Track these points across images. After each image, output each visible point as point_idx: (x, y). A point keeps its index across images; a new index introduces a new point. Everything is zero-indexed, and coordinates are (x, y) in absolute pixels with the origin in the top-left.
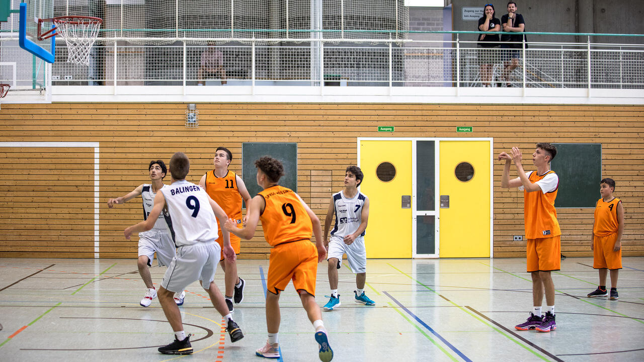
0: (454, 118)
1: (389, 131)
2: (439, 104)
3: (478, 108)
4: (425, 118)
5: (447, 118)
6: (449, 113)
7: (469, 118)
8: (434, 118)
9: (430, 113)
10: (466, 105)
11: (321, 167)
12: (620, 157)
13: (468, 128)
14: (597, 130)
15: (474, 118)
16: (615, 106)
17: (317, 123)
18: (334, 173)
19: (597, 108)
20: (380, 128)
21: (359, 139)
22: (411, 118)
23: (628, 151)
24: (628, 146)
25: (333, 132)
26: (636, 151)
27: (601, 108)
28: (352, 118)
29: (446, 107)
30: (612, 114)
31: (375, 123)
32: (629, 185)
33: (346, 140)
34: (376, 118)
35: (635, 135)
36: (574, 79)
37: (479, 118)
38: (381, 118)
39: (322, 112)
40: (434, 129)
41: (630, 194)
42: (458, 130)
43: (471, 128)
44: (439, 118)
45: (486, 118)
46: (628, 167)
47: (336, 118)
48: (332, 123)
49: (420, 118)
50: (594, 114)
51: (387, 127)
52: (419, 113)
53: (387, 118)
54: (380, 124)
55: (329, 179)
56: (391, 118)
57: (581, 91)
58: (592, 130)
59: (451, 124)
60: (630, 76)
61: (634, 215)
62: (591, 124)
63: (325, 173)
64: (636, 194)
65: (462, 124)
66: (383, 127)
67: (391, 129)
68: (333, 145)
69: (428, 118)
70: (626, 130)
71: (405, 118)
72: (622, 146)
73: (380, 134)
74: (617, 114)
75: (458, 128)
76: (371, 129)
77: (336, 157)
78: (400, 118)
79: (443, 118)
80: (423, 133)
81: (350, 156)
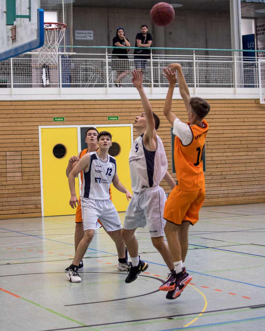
0: (105, 110)
1: (61, 120)
2: (95, 100)
3: (122, 102)
4: (86, 111)
5: (101, 110)
6: (102, 106)
7: (116, 110)
8: (92, 111)
9: (89, 107)
10: (114, 100)
11: (13, 149)
12: (217, 136)
13: (116, 117)
15: (119, 110)
17: (9, 116)
18: (23, 153)
20: (54, 119)
21: (40, 127)
22: (76, 111)
23: (222, 132)
24: (222, 128)
25: (21, 122)
26: (226, 131)
28: (34, 111)
29: (100, 102)
31: (51, 115)
32: (223, 155)
33: (30, 128)
34: (51, 111)
35: (226, 120)
37: (123, 110)
38: (55, 111)
39: (13, 107)
40: (92, 118)
41: (224, 162)
42: (109, 119)
43: (118, 118)
44: (96, 110)
45: (128, 110)
46: (222, 143)
47: (23, 111)
48: (20, 116)
49: (82, 111)
51: (60, 118)
52: (81, 107)
53: (59, 111)
54: (55, 115)
55: (19, 158)
56: (62, 111)
59: (103, 114)
60: (221, 79)
61: (227, 177)
63: (16, 153)
64: (227, 162)
65: (111, 114)
66: (57, 118)
67: (62, 119)
68: (22, 132)
69: (88, 111)
70: (219, 116)
71: (72, 111)
72: (217, 128)
73: (55, 123)
75: (109, 118)
76: (48, 119)
77: (24, 141)
78: (68, 111)
79: (98, 111)
80: (85, 122)
81: (34, 140)
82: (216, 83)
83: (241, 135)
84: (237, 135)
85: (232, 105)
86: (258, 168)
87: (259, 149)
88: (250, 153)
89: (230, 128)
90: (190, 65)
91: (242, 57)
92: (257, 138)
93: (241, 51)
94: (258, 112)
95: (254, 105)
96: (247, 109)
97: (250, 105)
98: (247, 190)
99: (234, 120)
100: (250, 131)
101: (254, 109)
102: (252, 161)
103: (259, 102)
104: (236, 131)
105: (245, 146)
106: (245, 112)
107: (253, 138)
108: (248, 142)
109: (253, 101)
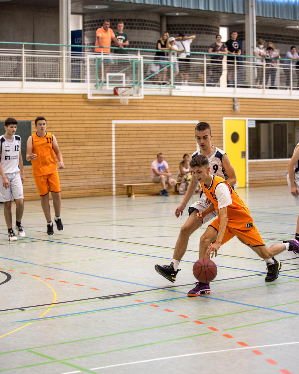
14: (28, 111)
16: (40, 94)
19: (29, 96)
27: (32, 96)
30: (38, 100)
35: (53, 114)
36: (13, 75)
50: (27, 99)
57: (18, 83)
58: (25, 111)
60: (49, 73)
62: (25, 107)
74: (42, 100)
82: (44, 77)
83: (68, 129)
84: (64, 130)
85: (60, 100)
86: (84, 162)
87: (86, 144)
88: (77, 148)
89: (58, 122)
90: (19, 59)
91: (70, 52)
92: (84, 133)
93: (69, 46)
94: (85, 107)
95: (82, 100)
96: (75, 104)
97: (78, 100)
98: (73, 185)
99: (62, 114)
100: (77, 126)
101: (82, 104)
102: (79, 155)
103: (87, 96)
104: (63, 126)
105: (72, 140)
106: (73, 107)
107: (81, 133)
108: (75, 137)
109: (81, 96)
